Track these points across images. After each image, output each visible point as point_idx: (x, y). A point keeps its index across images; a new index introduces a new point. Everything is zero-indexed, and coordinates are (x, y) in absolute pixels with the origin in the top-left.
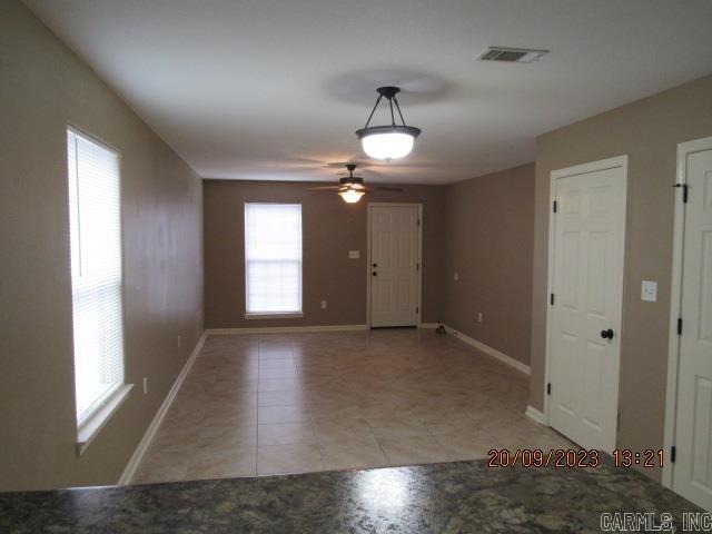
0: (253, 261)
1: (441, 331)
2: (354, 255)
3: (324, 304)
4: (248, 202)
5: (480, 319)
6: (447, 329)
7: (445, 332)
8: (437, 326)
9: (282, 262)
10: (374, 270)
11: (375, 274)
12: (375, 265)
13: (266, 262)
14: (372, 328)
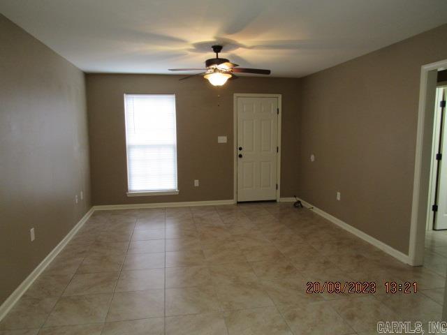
0: (133, 146)
1: (297, 205)
2: (222, 140)
3: (197, 183)
4: (127, 93)
5: (339, 198)
6: (304, 203)
7: (302, 206)
8: (294, 200)
9: (159, 147)
10: (240, 152)
11: (240, 156)
12: (240, 149)
13: (144, 147)
14: (239, 203)
